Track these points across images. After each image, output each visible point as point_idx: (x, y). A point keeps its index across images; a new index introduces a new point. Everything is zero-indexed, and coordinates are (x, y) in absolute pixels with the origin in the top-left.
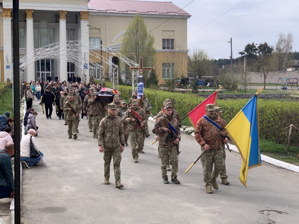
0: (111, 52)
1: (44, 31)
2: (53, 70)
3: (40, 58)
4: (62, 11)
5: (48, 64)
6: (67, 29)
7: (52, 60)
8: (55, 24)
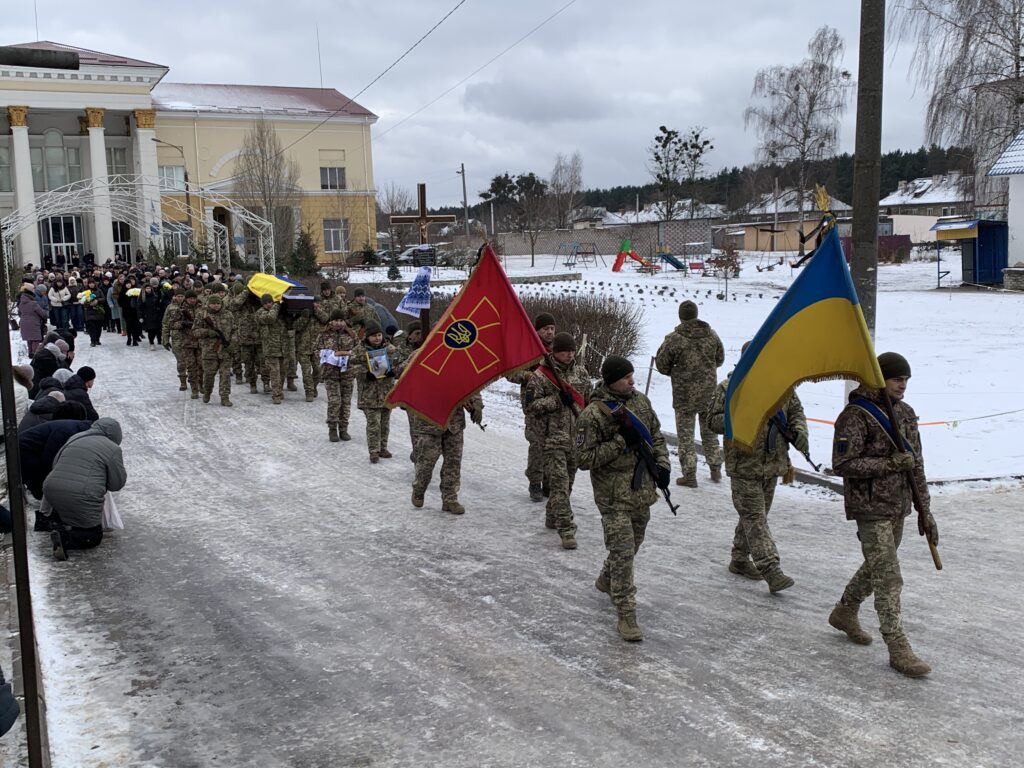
0: (210, 197)
1: (55, 154)
2: (80, 240)
3: (48, 213)
4: (93, 110)
5: (69, 226)
6: (106, 149)
7: (78, 219)
8: (78, 137)
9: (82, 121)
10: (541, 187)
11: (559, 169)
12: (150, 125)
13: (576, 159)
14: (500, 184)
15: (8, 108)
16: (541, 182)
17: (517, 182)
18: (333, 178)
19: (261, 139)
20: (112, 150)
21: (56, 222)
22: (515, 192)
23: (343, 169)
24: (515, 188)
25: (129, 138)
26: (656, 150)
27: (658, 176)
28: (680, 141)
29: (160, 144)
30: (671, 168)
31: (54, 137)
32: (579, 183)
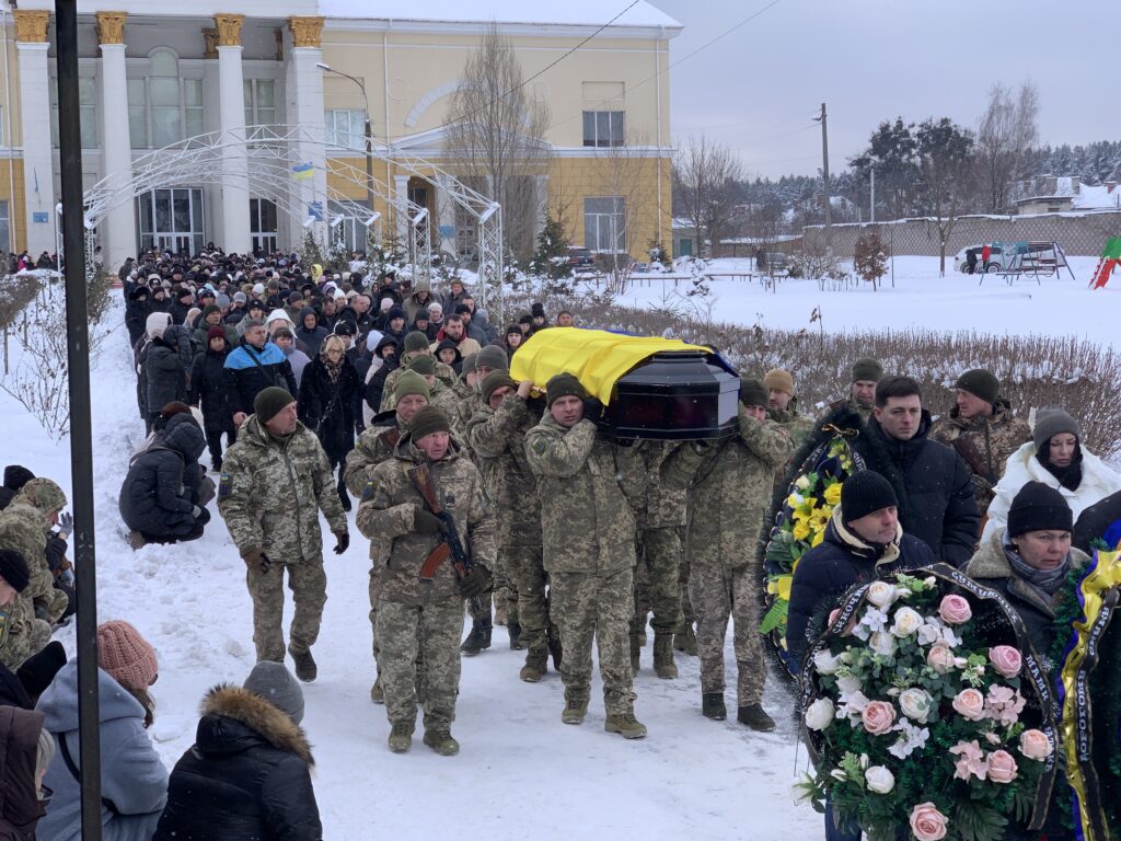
1: (165, 88)
2: (199, 228)
4: (227, 18)
5: (182, 206)
6: (244, 81)
7: (197, 193)
8: (201, 61)
9: (210, 36)
10: (962, 142)
11: (995, 110)
12: (313, 43)
13: (1027, 95)
14: (887, 140)
15: (97, 16)
16: (962, 135)
17: (919, 135)
18: (604, 129)
19: (491, 64)
20: (254, 82)
21: (162, 197)
22: (914, 151)
23: (619, 116)
24: (913, 145)
25: (280, 63)
29: (331, 74)
31: (163, 61)
32: (1029, 135)
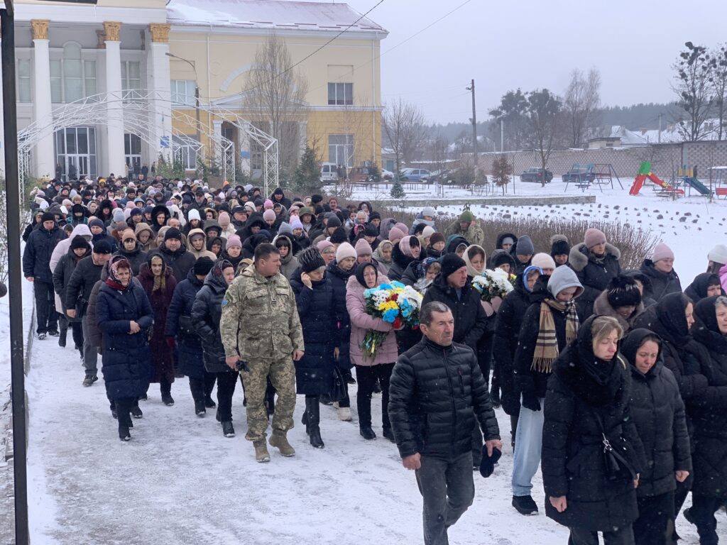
0: (218, 112)
2: (93, 151)
4: (110, 24)
5: (83, 137)
6: (122, 62)
7: (92, 130)
8: (95, 51)
9: (101, 34)
10: (554, 104)
11: (574, 85)
12: (163, 39)
13: (593, 76)
14: (512, 101)
15: (31, 22)
16: (555, 99)
17: (530, 99)
18: (341, 93)
19: (272, 54)
20: (127, 63)
21: (71, 132)
22: (527, 109)
23: (350, 86)
24: (527, 105)
25: (143, 51)
26: (681, 67)
27: (684, 94)
28: (707, 57)
29: (173, 58)
30: (698, 85)
31: (72, 50)
32: (596, 100)
